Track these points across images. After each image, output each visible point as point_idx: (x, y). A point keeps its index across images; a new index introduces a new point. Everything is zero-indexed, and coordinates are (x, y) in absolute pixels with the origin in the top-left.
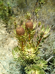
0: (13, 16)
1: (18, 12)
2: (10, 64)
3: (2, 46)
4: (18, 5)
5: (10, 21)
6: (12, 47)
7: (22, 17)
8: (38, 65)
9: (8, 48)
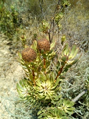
0: (21, 27)
1: (29, 20)
2: (16, 104)
3: (4, 76)
4: (28, 10)
5: (16, 35)
6: (20, 77)
7: (35, 28)
8: (59, 108)
9: (12, 79)
